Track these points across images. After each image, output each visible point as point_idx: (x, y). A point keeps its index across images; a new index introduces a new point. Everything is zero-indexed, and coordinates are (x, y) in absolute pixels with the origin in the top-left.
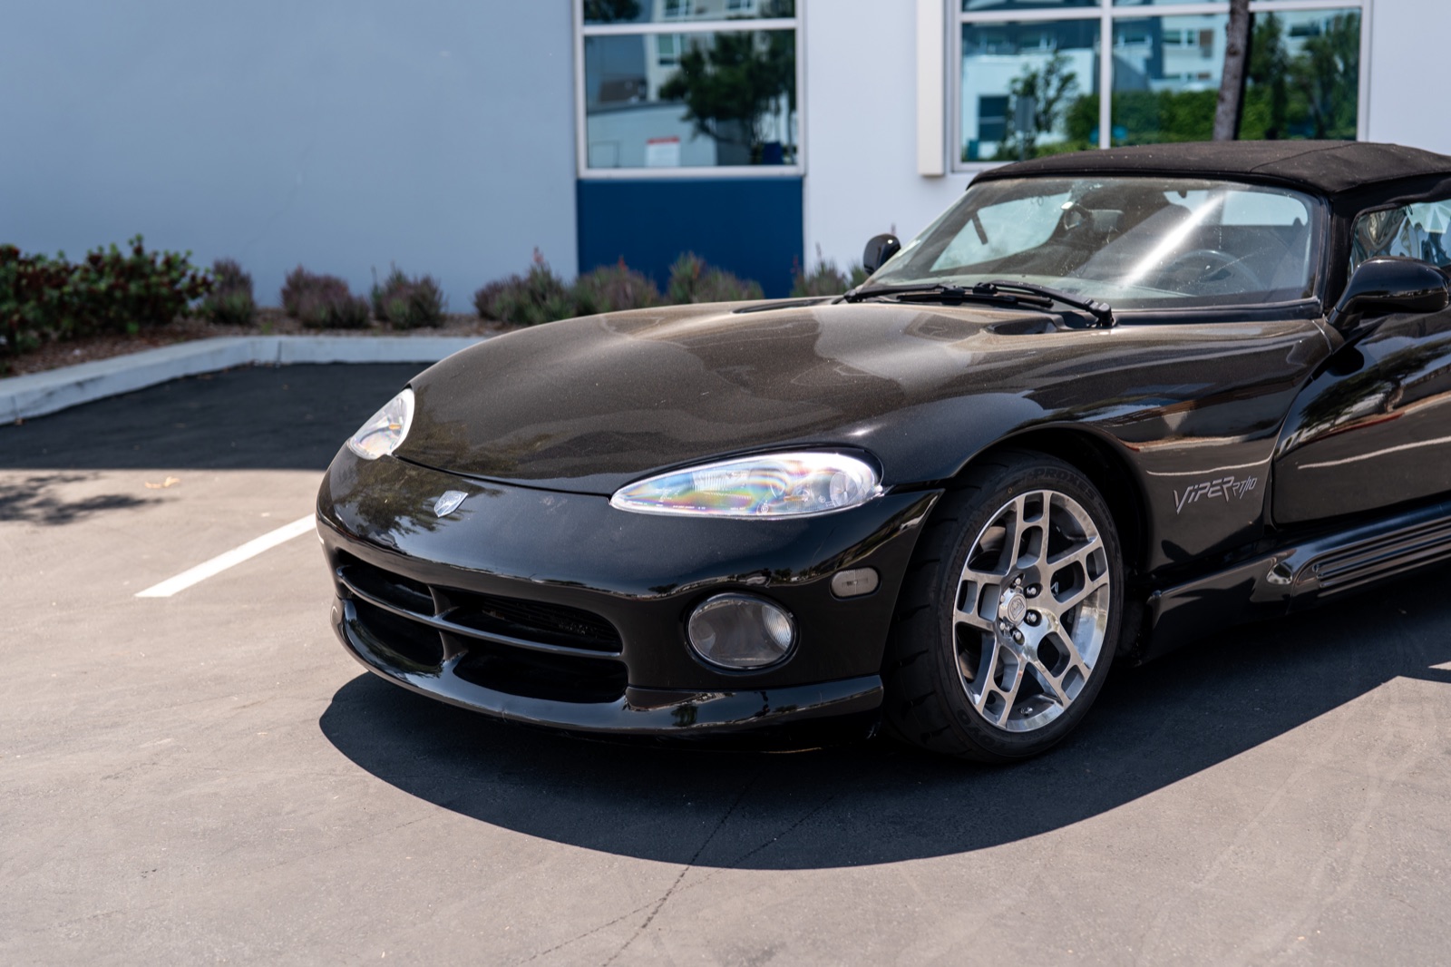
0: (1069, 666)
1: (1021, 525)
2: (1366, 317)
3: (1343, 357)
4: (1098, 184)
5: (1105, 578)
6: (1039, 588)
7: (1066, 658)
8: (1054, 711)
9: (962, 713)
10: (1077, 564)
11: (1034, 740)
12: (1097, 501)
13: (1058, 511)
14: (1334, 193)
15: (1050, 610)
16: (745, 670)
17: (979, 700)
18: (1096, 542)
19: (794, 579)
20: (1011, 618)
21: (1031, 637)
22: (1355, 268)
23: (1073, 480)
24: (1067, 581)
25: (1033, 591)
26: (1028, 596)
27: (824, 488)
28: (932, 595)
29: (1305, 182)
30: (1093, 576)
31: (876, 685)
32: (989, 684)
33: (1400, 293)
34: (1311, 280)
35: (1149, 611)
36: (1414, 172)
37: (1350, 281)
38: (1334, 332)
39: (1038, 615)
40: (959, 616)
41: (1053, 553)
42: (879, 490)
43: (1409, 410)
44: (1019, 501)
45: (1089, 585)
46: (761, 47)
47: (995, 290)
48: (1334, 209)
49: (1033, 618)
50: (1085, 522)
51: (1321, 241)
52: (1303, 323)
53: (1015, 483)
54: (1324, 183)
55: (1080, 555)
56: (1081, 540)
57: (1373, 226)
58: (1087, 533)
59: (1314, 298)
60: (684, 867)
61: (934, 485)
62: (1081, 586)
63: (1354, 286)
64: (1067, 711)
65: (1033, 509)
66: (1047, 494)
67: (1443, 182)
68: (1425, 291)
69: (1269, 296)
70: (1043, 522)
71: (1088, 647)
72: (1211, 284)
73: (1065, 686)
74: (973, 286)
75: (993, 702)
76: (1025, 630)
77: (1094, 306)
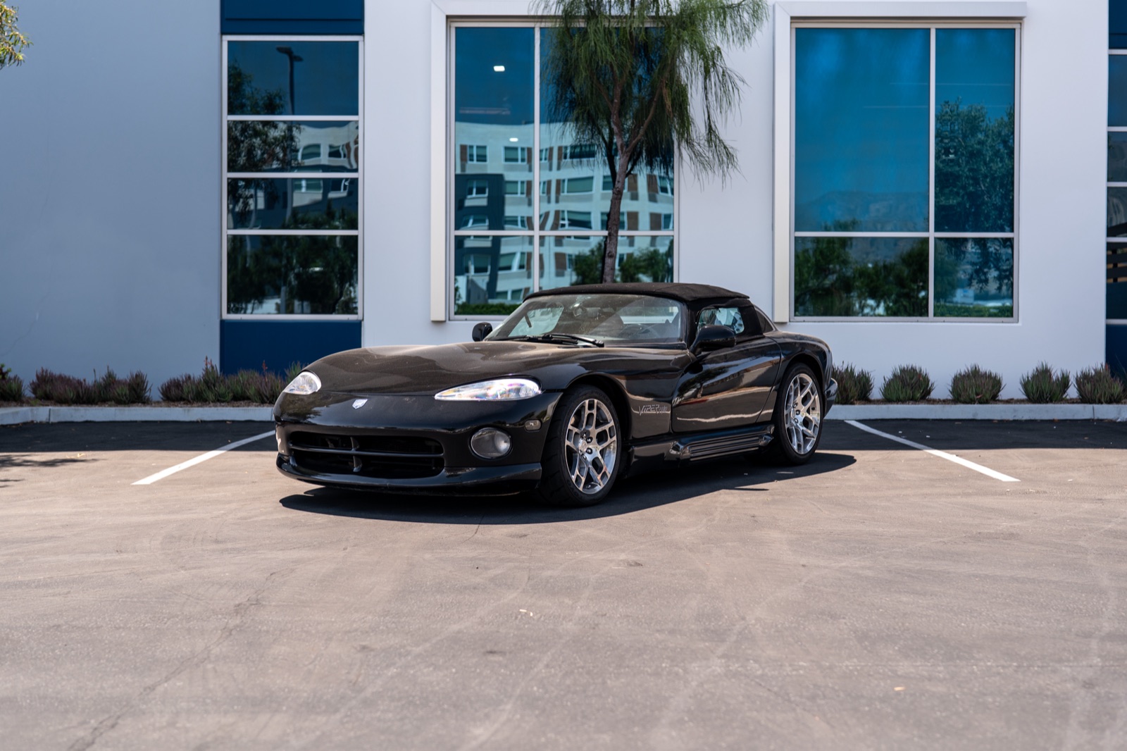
0: (603, 471)
1: (587, 412)
2: (704, 350)
3: (694, 366)
4: (589, 297)
5: (615, 438)
6: (591, 439)
7: (602, 468)
8: (598, 488)
9: (568, 481)
10: (605, 431)
11: (592, 498)
12: (612, 407)
13: (598, 409)
14: (689, 301)
15: (596, 449)
16: (492, 458)
17: (574, 477)
18: (612, 423)
19: (508, 425)
20: (582, 449)
21: (589, 458)
22: (699, 329)
23: (604, 397)
24: (601, 438)
25: (590, 440)
26: (588, 442)
27: (518, 391)
28: (559, 433)
29: (677, 296)
30: (611, 437)
31: (538, 468)
32: (577, 472)
33: (715, 340)
34: (681, 334)
35: (630, 455)
36: (719, 295)
37: (697, 336)
38: (692, 355)
39: (591, 450)
40: (567, 443)
41: (597, 426)
42: (540, 392)
43: (711, 398)
44: (587, 402)
45: (609, 440)
46: (338, 243)
47: (552, 338)
48: (689, 307)
49: (590, 451)
50: (608, 415)
51: (685, 320)
52: (680, 351)
53: (585, 395)
54: (685, 297)
55: (606, 427)
56: (606, 422)
57: (705, 314)
58: (609, 419)
59: (683, 342)
60: (477, 526)
61: (559, 391)
62: (606, 440)
63: (699, 336)
64: (603, 489)
65: (591, 406)
66: (596, 401)
67: (731, 301)
68: (727, 339)
69: (666, 340)
70: (594, 412)
71: (609, 465)
72: (643, 335)
73: (602, 478)
74: (542, 336)
75: (578, 479)
76: (587, 455)
77: (597, 342)
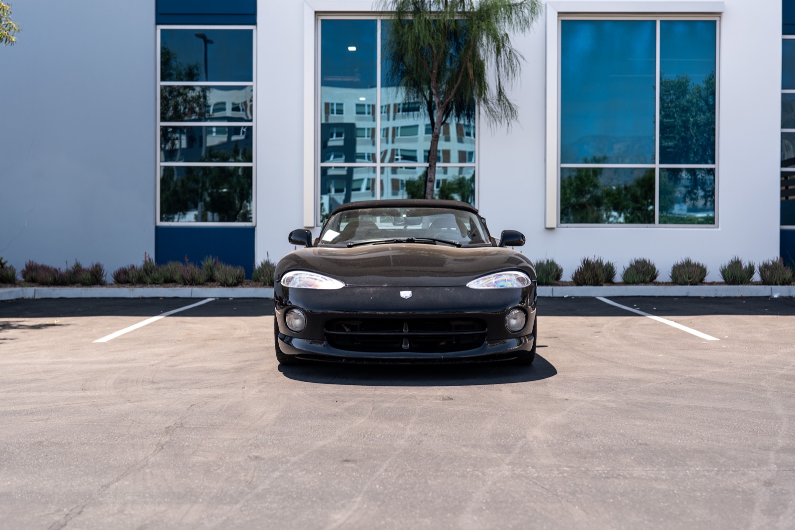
46: (240, 172)
